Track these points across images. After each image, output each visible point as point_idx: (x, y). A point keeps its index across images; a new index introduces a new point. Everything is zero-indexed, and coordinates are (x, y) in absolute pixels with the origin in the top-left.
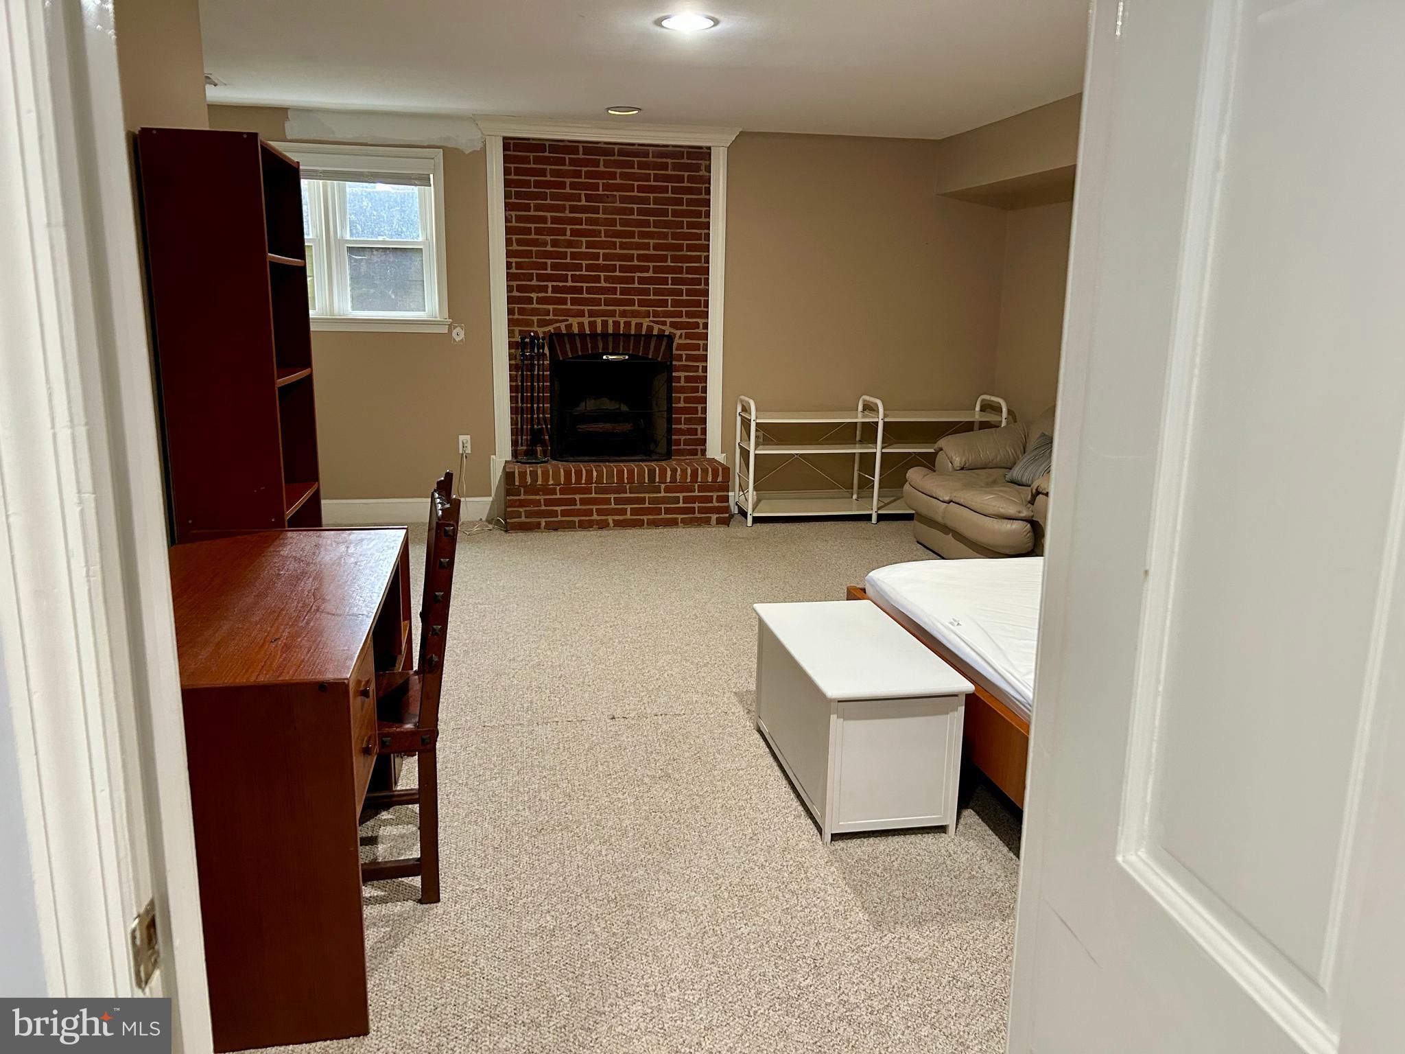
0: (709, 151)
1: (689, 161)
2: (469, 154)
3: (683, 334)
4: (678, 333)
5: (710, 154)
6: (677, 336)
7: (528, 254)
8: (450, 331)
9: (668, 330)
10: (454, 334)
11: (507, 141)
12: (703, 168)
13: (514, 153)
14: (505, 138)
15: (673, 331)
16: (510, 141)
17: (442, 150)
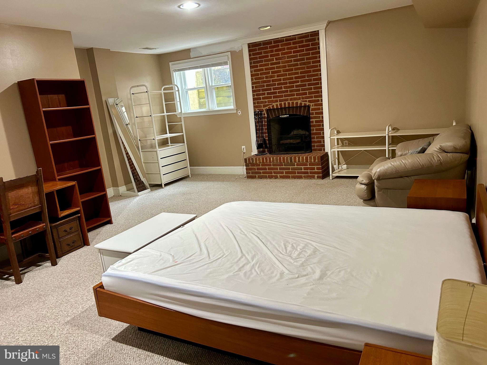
0: (318, 32)
1: (311, 38)
2: (238, 51)
3: (314, 105)
4: (311, 104)
5: (319, 33)
6: (311, 106)
7: (258, 83)
8: (237, 112)
9: (308, 104)
10: (238, 113)
11: (249, 45)
12: (317, 39)
13: (252, 48)
14: (248, 44)
15: (309, 104)
16: (250, 44)
17: (230, 52)
